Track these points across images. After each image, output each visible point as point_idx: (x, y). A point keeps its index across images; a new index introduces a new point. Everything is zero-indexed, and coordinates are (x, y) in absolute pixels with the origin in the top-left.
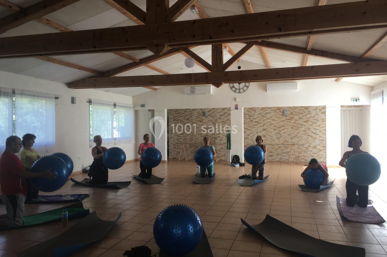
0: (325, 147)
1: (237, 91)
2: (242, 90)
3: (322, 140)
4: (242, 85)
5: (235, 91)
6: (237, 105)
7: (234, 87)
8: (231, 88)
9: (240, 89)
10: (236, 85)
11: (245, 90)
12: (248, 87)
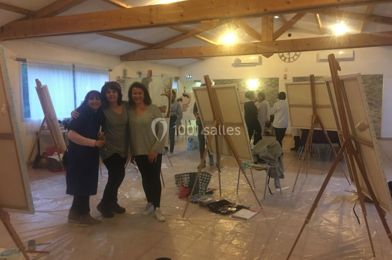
0: (380, 118)
1: (287, 60)
2: (292, 60)
3: (378, 111)
4: (292, 54)
5: (284, 60)
6: (286, 75)
7: (283, 56)
8: (281, 57)
9: (289, 58)
10: (286, 54)
11: (295, 59)
12: (298, 56)
